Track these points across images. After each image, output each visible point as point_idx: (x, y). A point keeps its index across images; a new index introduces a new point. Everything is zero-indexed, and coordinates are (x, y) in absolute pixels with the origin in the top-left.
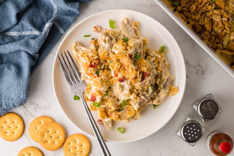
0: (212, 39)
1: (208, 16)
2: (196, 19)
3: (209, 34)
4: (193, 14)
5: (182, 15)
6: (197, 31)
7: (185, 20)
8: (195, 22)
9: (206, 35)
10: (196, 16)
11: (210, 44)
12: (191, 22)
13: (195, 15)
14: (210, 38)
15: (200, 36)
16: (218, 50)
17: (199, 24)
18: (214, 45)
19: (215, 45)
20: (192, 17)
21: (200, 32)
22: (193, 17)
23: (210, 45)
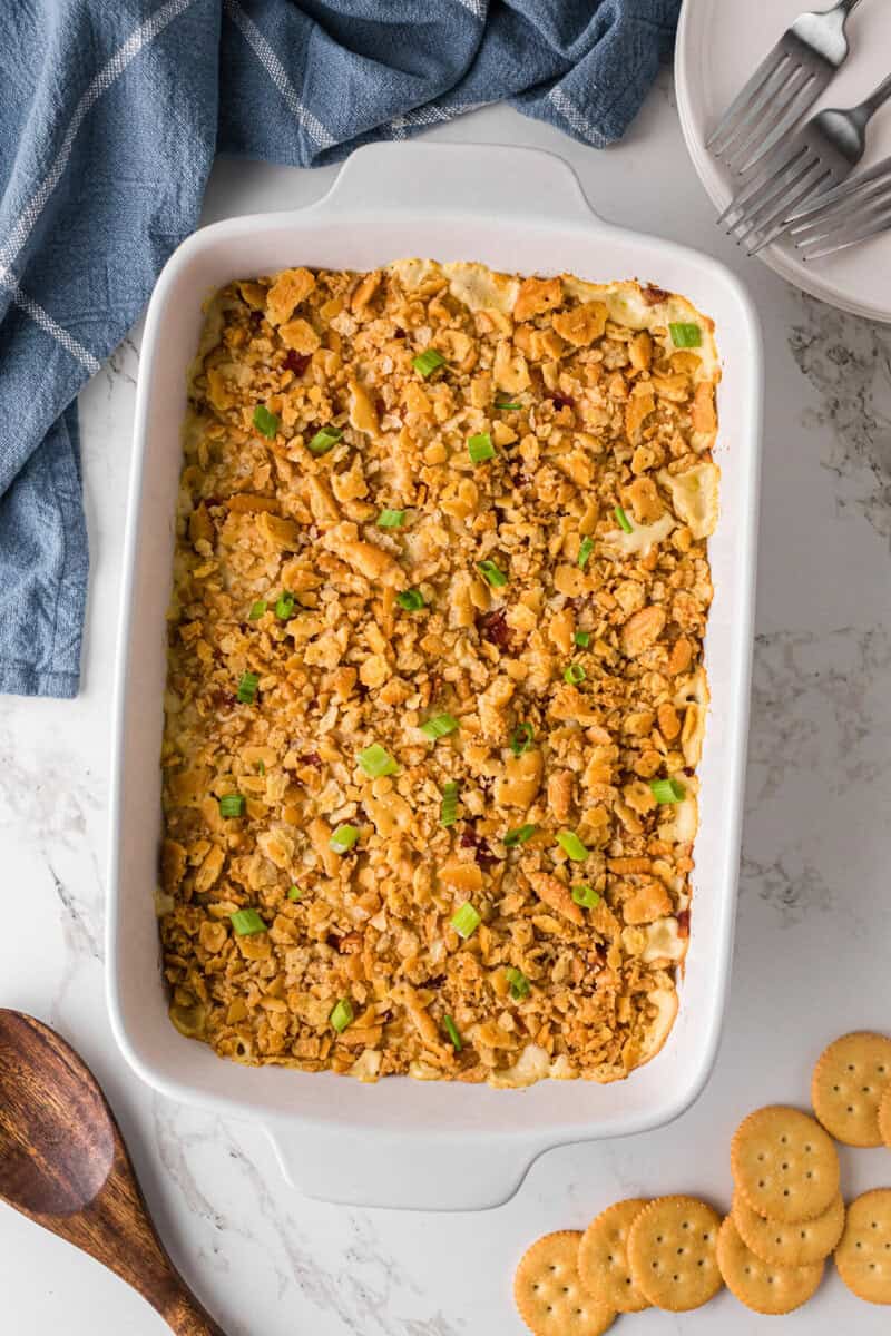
0: (682, 581)
1: (618, 652)
2: (664, 684)
3: (676, 603)
4: (655, 704)
5: (684, 737)
6: (697, 647)
7: (695, 714)
8: (674, 678)
9: (687, 608)
10: (654, 693)
11: (702, 573)
12: (684, 692)
13: (653, 698)
14: (684, 589)
15: (704, 625)
16: (698, 536)
17: (670, 659)
18: (693, 561)
19: (691, 556)
20: (666, 702)
21: (691, 638)
22: (664, 696)
23: (705, 571)
